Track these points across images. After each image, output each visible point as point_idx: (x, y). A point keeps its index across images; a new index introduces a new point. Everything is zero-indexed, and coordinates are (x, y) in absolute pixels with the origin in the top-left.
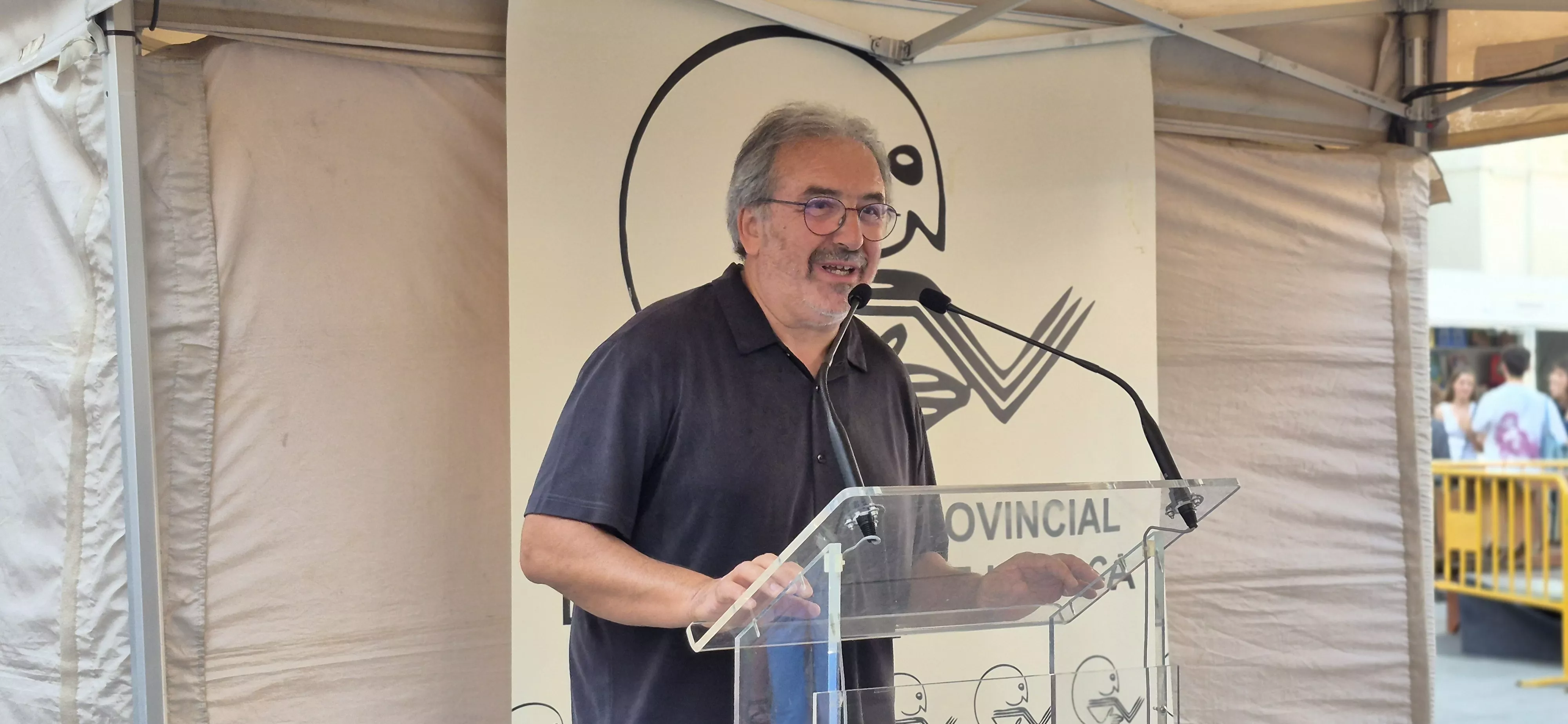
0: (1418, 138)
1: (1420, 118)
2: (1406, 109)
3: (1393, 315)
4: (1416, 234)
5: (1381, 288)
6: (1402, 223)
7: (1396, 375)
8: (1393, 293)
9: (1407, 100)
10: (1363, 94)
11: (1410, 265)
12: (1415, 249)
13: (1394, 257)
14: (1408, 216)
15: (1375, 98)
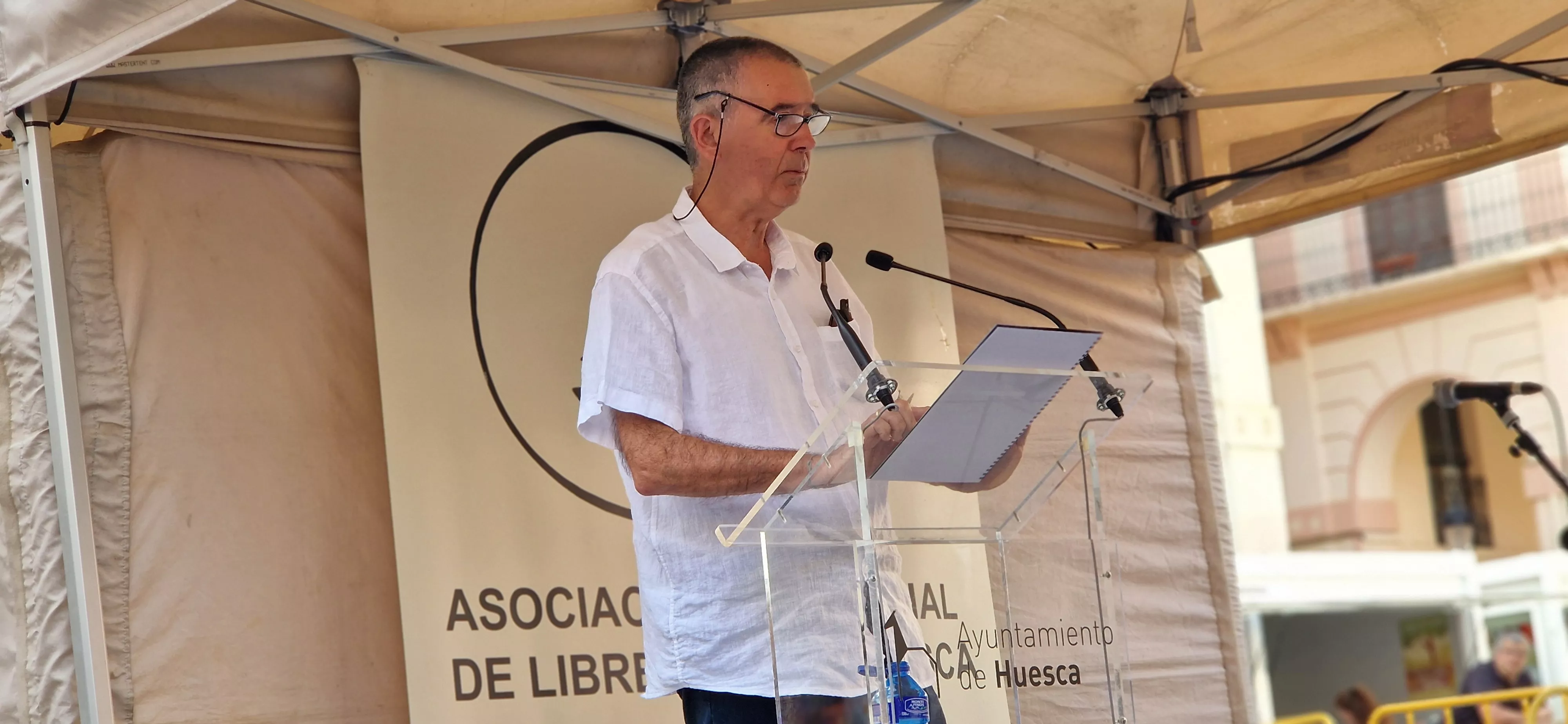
0: (1185, 235)
1: (1184, 216)
2: (1171, 207)
3: (1183, 408)
4: (1195, 328)
5: (1166, 382)
6: (1181, 318)
7: (1193, 466)
8: (1181, 387)
9: (1171, 198)
10: (1131, 192)
11: (1193, 359)
12: (1195, 343)
13: (1178, 351)
14: (1186, 311)
15: (1142, 197)
